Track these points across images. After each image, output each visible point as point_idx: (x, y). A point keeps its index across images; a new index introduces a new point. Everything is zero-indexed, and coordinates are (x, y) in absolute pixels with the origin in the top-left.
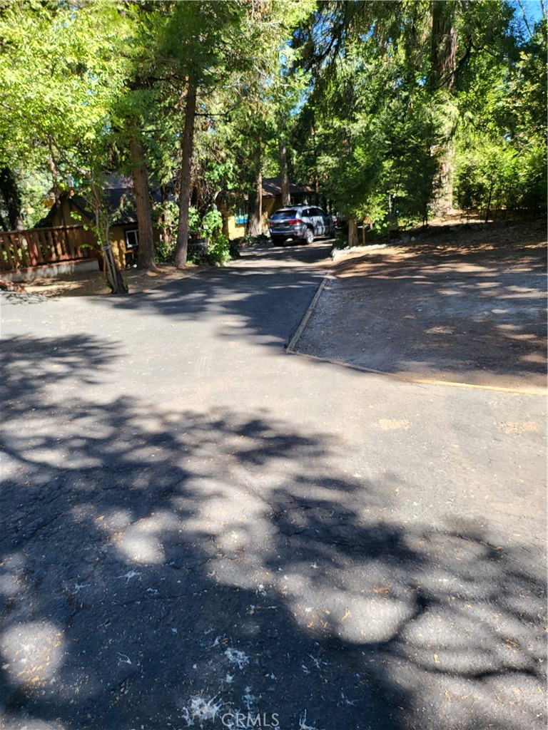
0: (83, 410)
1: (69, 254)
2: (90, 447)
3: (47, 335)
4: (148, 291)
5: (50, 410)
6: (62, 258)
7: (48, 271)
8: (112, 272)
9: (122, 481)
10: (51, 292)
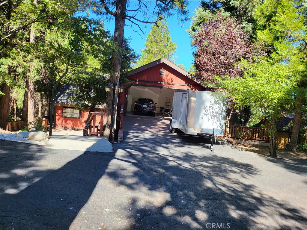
0: (237, 183)
1: (260, 138)
2: (234, 191)
3: (238, 161)
4: (286, 159)
5: (229, 179)
6: (257, 139)
7: (250, 142)
8: (272, 148)
9: (239, 201)
10: (248, 149)
